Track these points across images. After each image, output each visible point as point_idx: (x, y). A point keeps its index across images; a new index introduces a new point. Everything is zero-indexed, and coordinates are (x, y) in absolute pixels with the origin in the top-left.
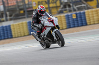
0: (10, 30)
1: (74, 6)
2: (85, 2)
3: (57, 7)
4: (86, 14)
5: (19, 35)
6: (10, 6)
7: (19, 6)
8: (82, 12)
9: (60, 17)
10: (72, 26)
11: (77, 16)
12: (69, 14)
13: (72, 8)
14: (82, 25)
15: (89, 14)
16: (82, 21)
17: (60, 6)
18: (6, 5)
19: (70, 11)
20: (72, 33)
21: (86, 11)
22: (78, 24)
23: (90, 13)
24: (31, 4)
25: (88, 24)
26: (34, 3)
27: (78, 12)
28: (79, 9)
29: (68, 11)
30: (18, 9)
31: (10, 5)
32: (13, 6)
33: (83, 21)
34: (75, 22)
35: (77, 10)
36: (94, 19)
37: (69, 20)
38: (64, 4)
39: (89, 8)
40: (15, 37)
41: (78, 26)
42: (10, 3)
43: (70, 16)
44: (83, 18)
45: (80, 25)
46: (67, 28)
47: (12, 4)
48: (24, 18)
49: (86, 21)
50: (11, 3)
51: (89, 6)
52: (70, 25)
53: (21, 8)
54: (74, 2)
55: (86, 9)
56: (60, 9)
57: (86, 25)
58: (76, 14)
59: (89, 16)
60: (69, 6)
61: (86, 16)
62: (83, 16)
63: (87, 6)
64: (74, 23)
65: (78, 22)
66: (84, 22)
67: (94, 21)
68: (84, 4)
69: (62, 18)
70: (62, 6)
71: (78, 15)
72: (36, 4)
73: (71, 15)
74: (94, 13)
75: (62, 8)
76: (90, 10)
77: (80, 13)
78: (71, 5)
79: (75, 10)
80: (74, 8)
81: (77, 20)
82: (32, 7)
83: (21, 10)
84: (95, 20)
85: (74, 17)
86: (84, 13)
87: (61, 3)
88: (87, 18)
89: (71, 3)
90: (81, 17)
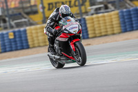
1: (11, 20)
2: (25, 16)
4: (28, 32)
8: (22, 29)
10: (7, 49)
11: (15, 36)
12: (5, 32)
13: (8, 24)
14: (22, 48)
15: (31, 33)
16: (22, 43)
19: (6, 28)
20: (8, 60)
21: (28, 28)
22: (17, 47)
23: (33, 31)
25: (31, 46)
27: (16, 29)
28: (18, 25)
29: (2, 28)
33: (24, 42)
34: (13, 43)
35: (14, 26)
36: (38, 40)
37: (4, 40)
39: (31, 24)
41: (17, 50)
43: (5, 36)
44: (23, 39)
45: (19, 48)
46: (1, 53)
49: (27, 42)
51: (31, 21)
52: (5, 48)
54: (11, 15)
55: (27, 26)
57: (28, 47)
58: (14, 32)
59: (31, 36)
60: (4, 21)
61: (29, 35)
62: (23, 36)
63: (29, 21)
64: (11, 45)
65: (16, 44)
66: (24, 44)
67: (39, 43)
68: (25, 18)
71: (17, 34)
73: (7, 33)
74: (39, 31)
76: (33, 27)
77: (19, 31)
78: (7, 19)
79: (12, 27)
80: (10, 24)
81: (15, 41)
84: (40, 41)
85: (11, 37)
86: (25, 31)
88: (29, 38)
89: (6, 16)
90: (20, 37)
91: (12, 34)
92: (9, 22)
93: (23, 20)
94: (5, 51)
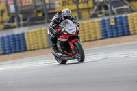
0: (24, 40)
1: (113, 7)
2: (127, 3)
3: (89, 9)
4: (129, 19)
5: (36, 48)
6: (24, 7)
7: (36, 7)
8: (123, 16)
9: (94, 22)
10: (109, 36)
11: (116, 22)
12: (106, 18)
13: (109, 10)
14: (124, 35)
15: (133, 19)
16: (123, 29)
17: (93, 8)
18: (19, 5)
19: (107, 15)
20: (109, 46)
21: (129, 15)
22: (118, 33)
24: (54, 4)
25: (132, 33)
26: (57, 2)
27: (118, 16)
28: (120, 12)
29: (104, 14)
30: (35, 11)
31: (23, 5)
32: (27, 6)
33: (125, 28)
34: (114, 30)
35: (116, 13)
37: (105, 27)
38: (98, 4)
39: (132, 11)
40: (31, 50)
41: (118, 36)
42: (24, 2)
43: (106, 22)
44: (124, 25)
45: (120, 34)
46: (102, 39)
47: (27, 4)
48: (44, 23)
49: (129, 29)
50: (26, 2)
51: (132, 8)
52: (107, 35)
53: (38, 9)
54: (113, 2)
55: (128, 13)
56: (92, 12)
57: (129, 34)
58: (116, 19)
59: (133, 22)
60: (106, 8)
61: (129, 21)
62: (124, 22)
63: (130, 8)
64: (112, 31)
65: (117, 30)
66: (125, 31)
68: (127, 5)
69: (96, 24)
70: (96, 7)
71: (118, 20)
72: (60, 4)
73: (109, 20)
75: (96, 10)
76: (134, 14)
77: (121, 18)
78: (109, 5)
79: (113, 14)
80: (112, 11)
81: (117, 28)
82: (54, 9)
83: (39, 11)
85: (113, 24)
86: (127, 17)
87: (95, 4)
88: (130, 24)
89: (108, 3)
90: (122, 24)
91: (113, 20)
92: (111, 8)
93: (125, 7)
94: (107, 38)
